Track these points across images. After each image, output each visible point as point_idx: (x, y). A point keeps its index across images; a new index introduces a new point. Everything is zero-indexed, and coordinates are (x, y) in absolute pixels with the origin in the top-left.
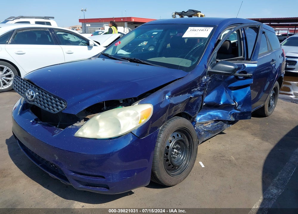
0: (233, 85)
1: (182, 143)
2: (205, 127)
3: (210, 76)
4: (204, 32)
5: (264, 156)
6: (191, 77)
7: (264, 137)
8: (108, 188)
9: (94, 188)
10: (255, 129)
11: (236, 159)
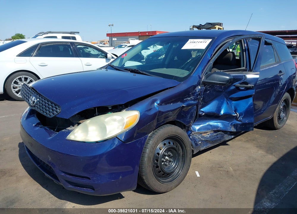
0: (234, 96)
1: (175, 151)
2: (203, 137)
3: (205, 86)
4: (203, 44)
5: (265, 168)
6: (183, 87)
7: (269, 150)
8: (94, 190)
9: (82, 188)
10: (261, 141)
11: (235, 170)
